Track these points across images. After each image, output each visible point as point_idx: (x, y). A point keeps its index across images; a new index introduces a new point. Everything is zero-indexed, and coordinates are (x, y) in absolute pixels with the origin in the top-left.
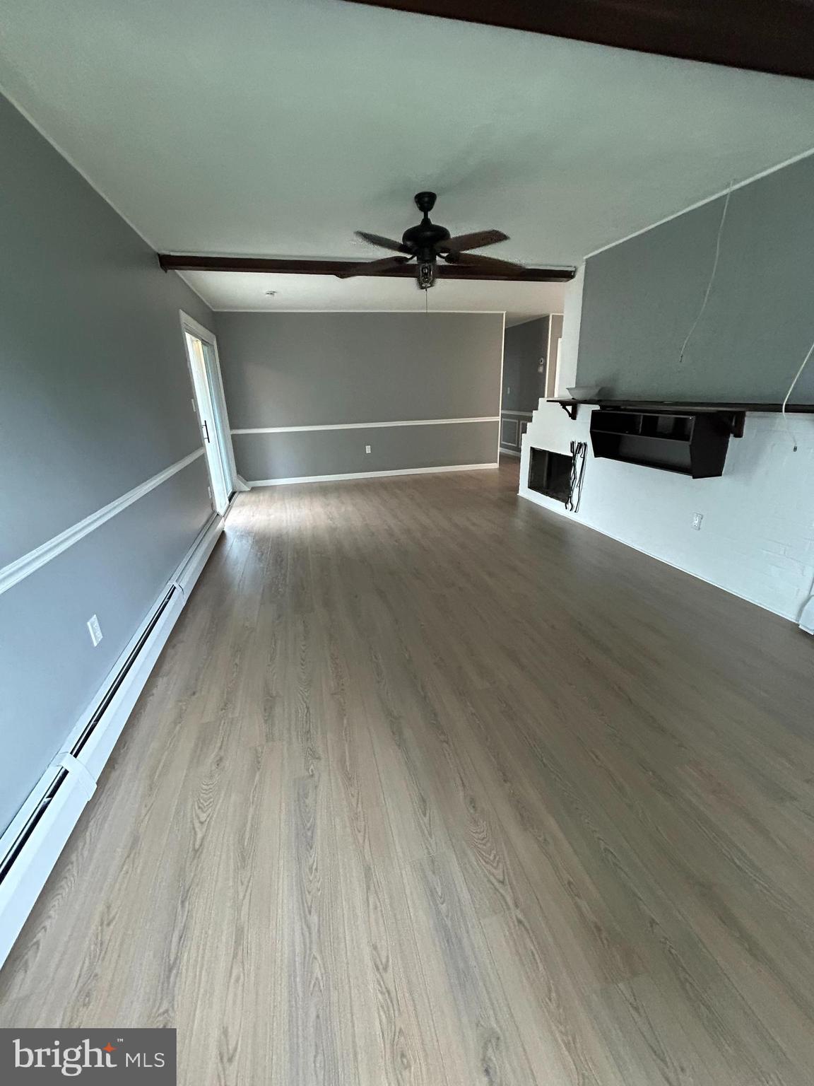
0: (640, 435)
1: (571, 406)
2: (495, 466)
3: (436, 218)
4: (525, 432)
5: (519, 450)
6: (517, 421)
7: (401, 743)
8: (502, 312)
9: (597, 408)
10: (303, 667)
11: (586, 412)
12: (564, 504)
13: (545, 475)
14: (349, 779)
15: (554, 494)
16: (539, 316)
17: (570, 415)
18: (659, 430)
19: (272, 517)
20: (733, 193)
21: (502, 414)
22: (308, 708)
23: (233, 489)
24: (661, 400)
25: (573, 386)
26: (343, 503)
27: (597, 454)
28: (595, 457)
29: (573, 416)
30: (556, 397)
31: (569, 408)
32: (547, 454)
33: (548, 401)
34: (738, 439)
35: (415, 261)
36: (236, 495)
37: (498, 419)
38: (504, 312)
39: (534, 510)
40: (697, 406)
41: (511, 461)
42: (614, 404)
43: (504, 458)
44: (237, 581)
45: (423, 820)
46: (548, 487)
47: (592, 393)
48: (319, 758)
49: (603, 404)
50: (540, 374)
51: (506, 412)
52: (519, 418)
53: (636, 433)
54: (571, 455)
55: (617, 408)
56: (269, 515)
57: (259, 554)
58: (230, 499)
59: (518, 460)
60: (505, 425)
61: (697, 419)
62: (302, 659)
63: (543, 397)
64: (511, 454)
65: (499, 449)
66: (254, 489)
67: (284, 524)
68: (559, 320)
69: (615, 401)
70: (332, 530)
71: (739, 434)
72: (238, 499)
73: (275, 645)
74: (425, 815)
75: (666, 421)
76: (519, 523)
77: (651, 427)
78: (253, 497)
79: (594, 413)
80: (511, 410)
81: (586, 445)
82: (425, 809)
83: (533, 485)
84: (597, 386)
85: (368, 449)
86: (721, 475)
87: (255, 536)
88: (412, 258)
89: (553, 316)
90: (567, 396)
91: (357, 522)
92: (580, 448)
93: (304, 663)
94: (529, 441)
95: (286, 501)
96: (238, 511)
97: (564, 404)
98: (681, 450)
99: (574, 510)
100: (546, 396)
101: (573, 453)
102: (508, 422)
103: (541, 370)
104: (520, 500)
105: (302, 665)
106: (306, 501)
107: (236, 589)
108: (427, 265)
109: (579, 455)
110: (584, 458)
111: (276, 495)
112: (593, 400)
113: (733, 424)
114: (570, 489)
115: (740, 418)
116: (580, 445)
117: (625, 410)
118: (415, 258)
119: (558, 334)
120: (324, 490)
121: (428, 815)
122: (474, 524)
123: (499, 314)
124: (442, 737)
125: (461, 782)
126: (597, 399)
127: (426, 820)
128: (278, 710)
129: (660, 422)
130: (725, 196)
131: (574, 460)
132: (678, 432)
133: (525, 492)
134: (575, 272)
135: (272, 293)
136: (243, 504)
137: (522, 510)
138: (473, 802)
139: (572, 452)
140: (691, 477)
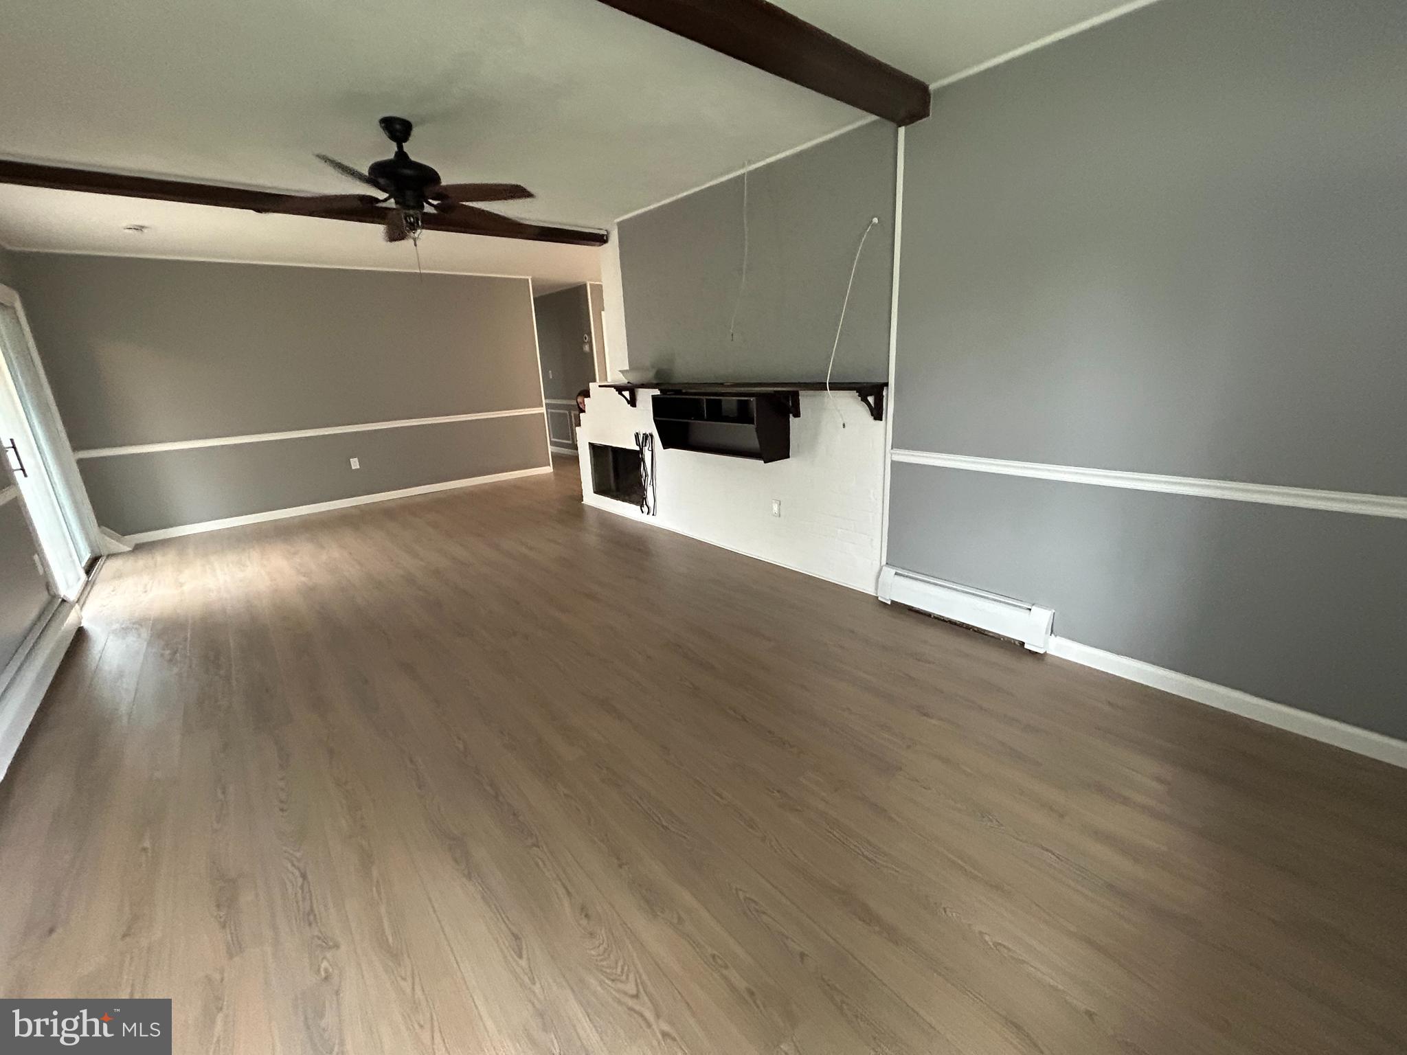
0: (707, 420)
1: (629, 391)
2: (549, 469)
3: (416, 151)
4: (579, 425)
5: (575, 447)
6: (567, 412)
7: (471, 871)
8: (527, 277)
9: (657, 392)
10: (286, 814)
11: (646, 397)
12: (639, 507)
13: (612, 475)
14: (393, 954)
15: (627, 498)
16: (574, 284)
17: (629, 402)
18: (724, 414)
19: (186, 588)
20: (750, 173)
21: (546, 404)
22: (304, 876)
23: (92, 551)
24: (721, 381)
25: (627, 368)
26: (322, 547)
27: (666, 445)
28: (664, 448)
29: (632, 402)
30: (610, 381)
31: (627, 394)
32: (610, 449)
33: (600, 386)
34: (797, 419)
35: (392, 203)
36: (100, 562)
37: (543, 410)
38: (530, 278)
39: (606, 520)
40: (755, 387)
41: (567, 461)
42: (677, 388)
43: (558, 460)
44: (123, 709)
45: (518, 964)
46: (618, 489)
47: (649, 376)
48: (337, 946)
49: (663, 387)
50: (585, 354)
51: (548, 401)
52: (568, 407)
53: (701, 417)
54: (637, 448)
55: (679, 392)
56: (181, 585)
57: (168, 652)
58: (88, 570)
59: (576, 459)
60: (552, 417)
61: (757, 399)
62: (282, 802)
63: (594, 381)
64: (566, 453)
65: (550, 448)
66: (138, 548)
67: (213, 596)
68: (598, 289)
69: (675, 384)
70: (309, 592)
71: (797, 415)
72: (106, 569)
73: (224, 793)
74: (520, 956)
75: (730, 404)
76: (591, 538)
77: (716, 412)
78: (142, 561)
79: (654, 398)
80: (554, 398)
81: (652, 436)
82: (520, 949)
83: (600, 489)
84: (653, 367)
85: (355, 464)
86: (788, 457)
87: (153, 625)
88: (385, 200)
89: (590, 285)
90: (622, 380)
91: (352, 572)
92: (646, 439)
93: (285, 807)
94: (586, 435)
95: (213, 558)
96: (112, 588)
97: (620, 389)
98: (748, 434)
99: (652, 513)
100: (598, 380)
101: (639, 446)
102: (556, 413)
103: (587, 348)
104: (586, 509)
105: (282, 810)
106: (255, 554)
107: (125, 720)
108: (411, 212)
109: (647, 448)
110: (652, 451)
111: (191, 551)
112: (652, 383)
113: (790, 404)
114: (644, 489)
115: (795, 396)
116: (646, 436)
117: (686, 394)
118: (392, 200)
119: (600, 308)
120: (283, 533)
121: (525, 956)
122: (531, 549)
123: (524, 279)
124: (530, 841)
125: (564, 891)
126: (655, 382)
127: (523, 963)
128: (246, 898)
129: (725, 406)
130: (741, 177)
131: (642, 454)
132: (743, 415)
133: (591, 499)
134: (607, 236)
135: (140, 228)
136: (119, 576)
137: (591, 519)
138: (585, 912)
139: (638, 444)
140: (763, 462)
